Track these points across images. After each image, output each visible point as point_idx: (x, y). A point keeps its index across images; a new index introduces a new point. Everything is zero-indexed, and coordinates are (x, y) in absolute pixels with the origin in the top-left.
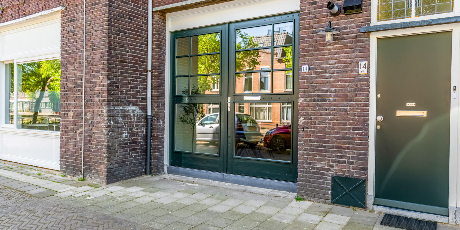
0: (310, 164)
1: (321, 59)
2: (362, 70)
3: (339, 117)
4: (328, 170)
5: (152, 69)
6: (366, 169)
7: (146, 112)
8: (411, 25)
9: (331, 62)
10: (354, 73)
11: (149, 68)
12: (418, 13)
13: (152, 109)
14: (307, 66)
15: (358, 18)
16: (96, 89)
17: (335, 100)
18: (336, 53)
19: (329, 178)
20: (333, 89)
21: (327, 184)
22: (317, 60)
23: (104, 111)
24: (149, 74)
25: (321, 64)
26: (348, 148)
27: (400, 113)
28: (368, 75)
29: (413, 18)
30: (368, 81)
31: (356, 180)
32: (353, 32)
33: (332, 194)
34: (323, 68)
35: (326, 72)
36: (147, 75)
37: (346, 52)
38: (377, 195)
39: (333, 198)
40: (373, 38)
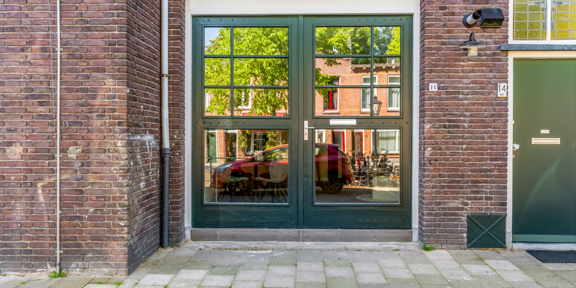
0: (440, 203)
1: (453, 77)
2: (501, 93)
3: (475, 147)
4: (462, 209)
5: (170, 72)
6: (505, 204)
8: (553, 48)
9: (465, 81)
10: (492, 96)
11: (165, 71)
13: (171, 138)
14: (436, 84)
15: (496, 34)
16: (97, 102)
17: (470, 127)
18: (473, 71)
19: (464, 219)
20: (468, 114)
21: (462, 226)
22: (449, 77)
23: (119, 143)
24: (166, 81)
25: (453, 82)
26: (486, 182)
27: (535, 141)
28: (506, 99)
29: (549, 41)
30: (506, 105)
31: (496, 217)
32: (490, 49)
33: (468, 237)
34: (455, 88)
35: (459, 93)
37: (483, 71)
38: (515, 232)
39: (468, 242)
40: (512, 56)
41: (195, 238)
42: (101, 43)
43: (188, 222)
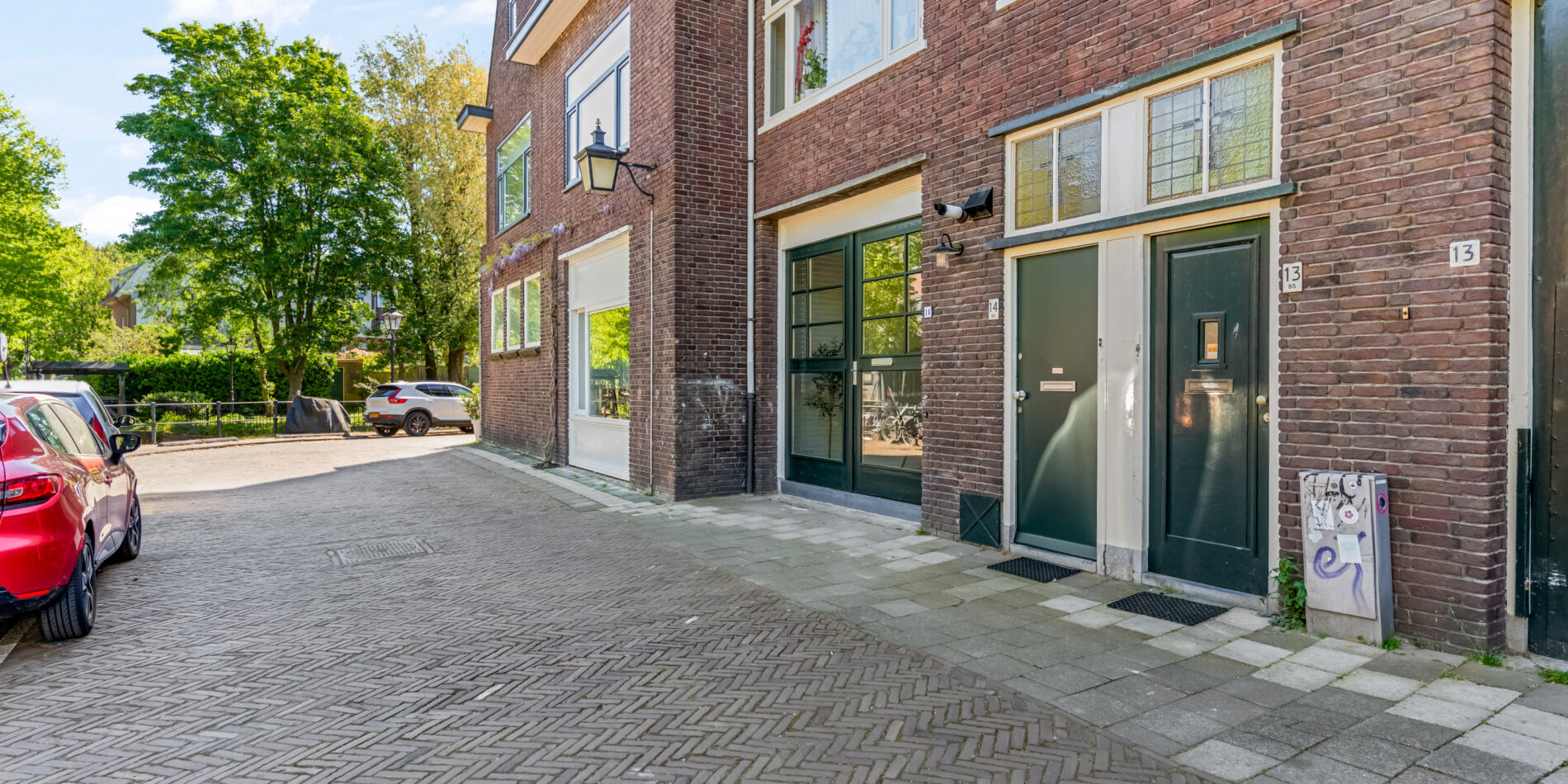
0: (936, 473)
1: (947, 296)
2: (993, 314)
3: (968, 394)
4: (957, 483)
5: (755, 316)
6: (1001, 482)
7: (746, 388)
8: (1043, 237)
9: (958, 300)
10: (984, 319)
11: (750, 315)
12: (1061, 217)
13: (755, 384)
14: (931, 308)
15: (987, 225)
16: (664, 352)
17: (963, 365)
18: (964, 285)
19: (957, 496)
20: (960, 346)
21: (952, 506)
22: (942, 296)
23: (672, 387)
24: (750, 325)
25: (946, 304)
26: (979, 446)
27: (1046, 386)
28: (1001, 321)
29: (1056, 224)
30: (1002, 331)
31: (988, 499)
32: (982, 250)
33: (961, 524)
34: (948, 311)
35: (952, 318)
36: (746, 327)
37: (974, 284)
38: (1020, 528)
39: (962, 531)
40: (1010, 256)
41: (785, 491)
42: (665, 301)
43: (781, 473)
